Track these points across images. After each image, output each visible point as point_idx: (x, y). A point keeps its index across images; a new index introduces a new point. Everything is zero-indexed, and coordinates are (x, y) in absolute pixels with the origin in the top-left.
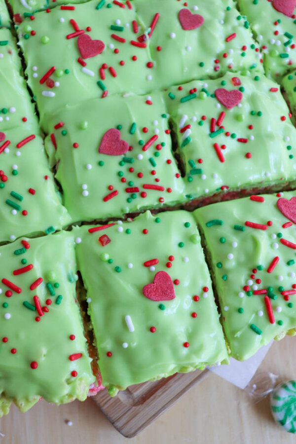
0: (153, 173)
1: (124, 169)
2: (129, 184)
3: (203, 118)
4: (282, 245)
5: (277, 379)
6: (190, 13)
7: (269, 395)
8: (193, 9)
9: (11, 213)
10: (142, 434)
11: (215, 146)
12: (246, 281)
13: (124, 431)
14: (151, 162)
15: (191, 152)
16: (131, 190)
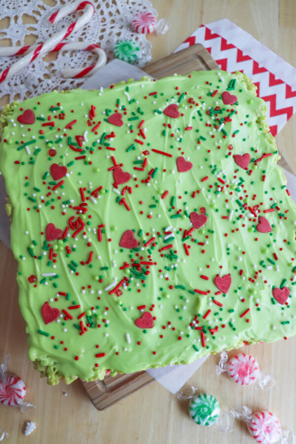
1: (133, 254)
2: (135, 262)
3: (181, 230)
4: (214, 304)
5: (196, 391)
6: (184, 160)
7: (189, 400)
8: (187, 158)
10: (108, 410)
11: (184, 245)
12: (192, 321)
13: (98, 406)
14: (149, 251)
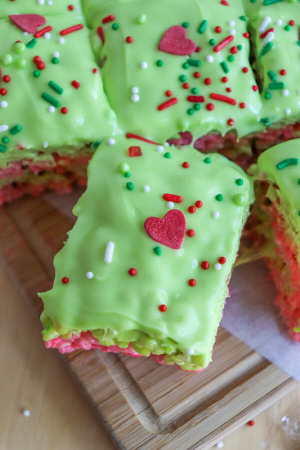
0: (224, 80)
1: (188, 73)
2: (193, 91)
3: (291, 23)
9: (48, 110)
14: (223, 67)
15: (273, 61)
16: (195, 99)
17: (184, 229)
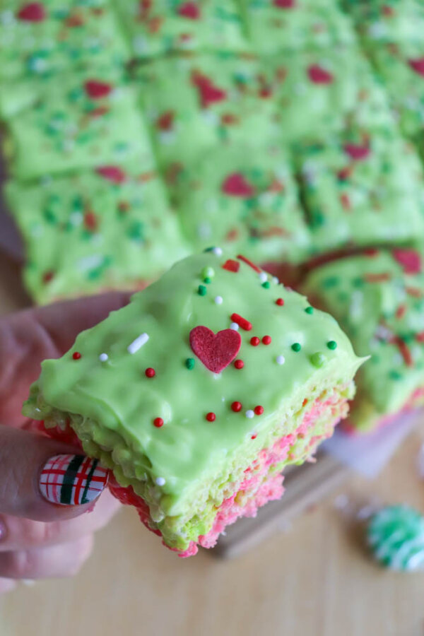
17: (234, 355)
